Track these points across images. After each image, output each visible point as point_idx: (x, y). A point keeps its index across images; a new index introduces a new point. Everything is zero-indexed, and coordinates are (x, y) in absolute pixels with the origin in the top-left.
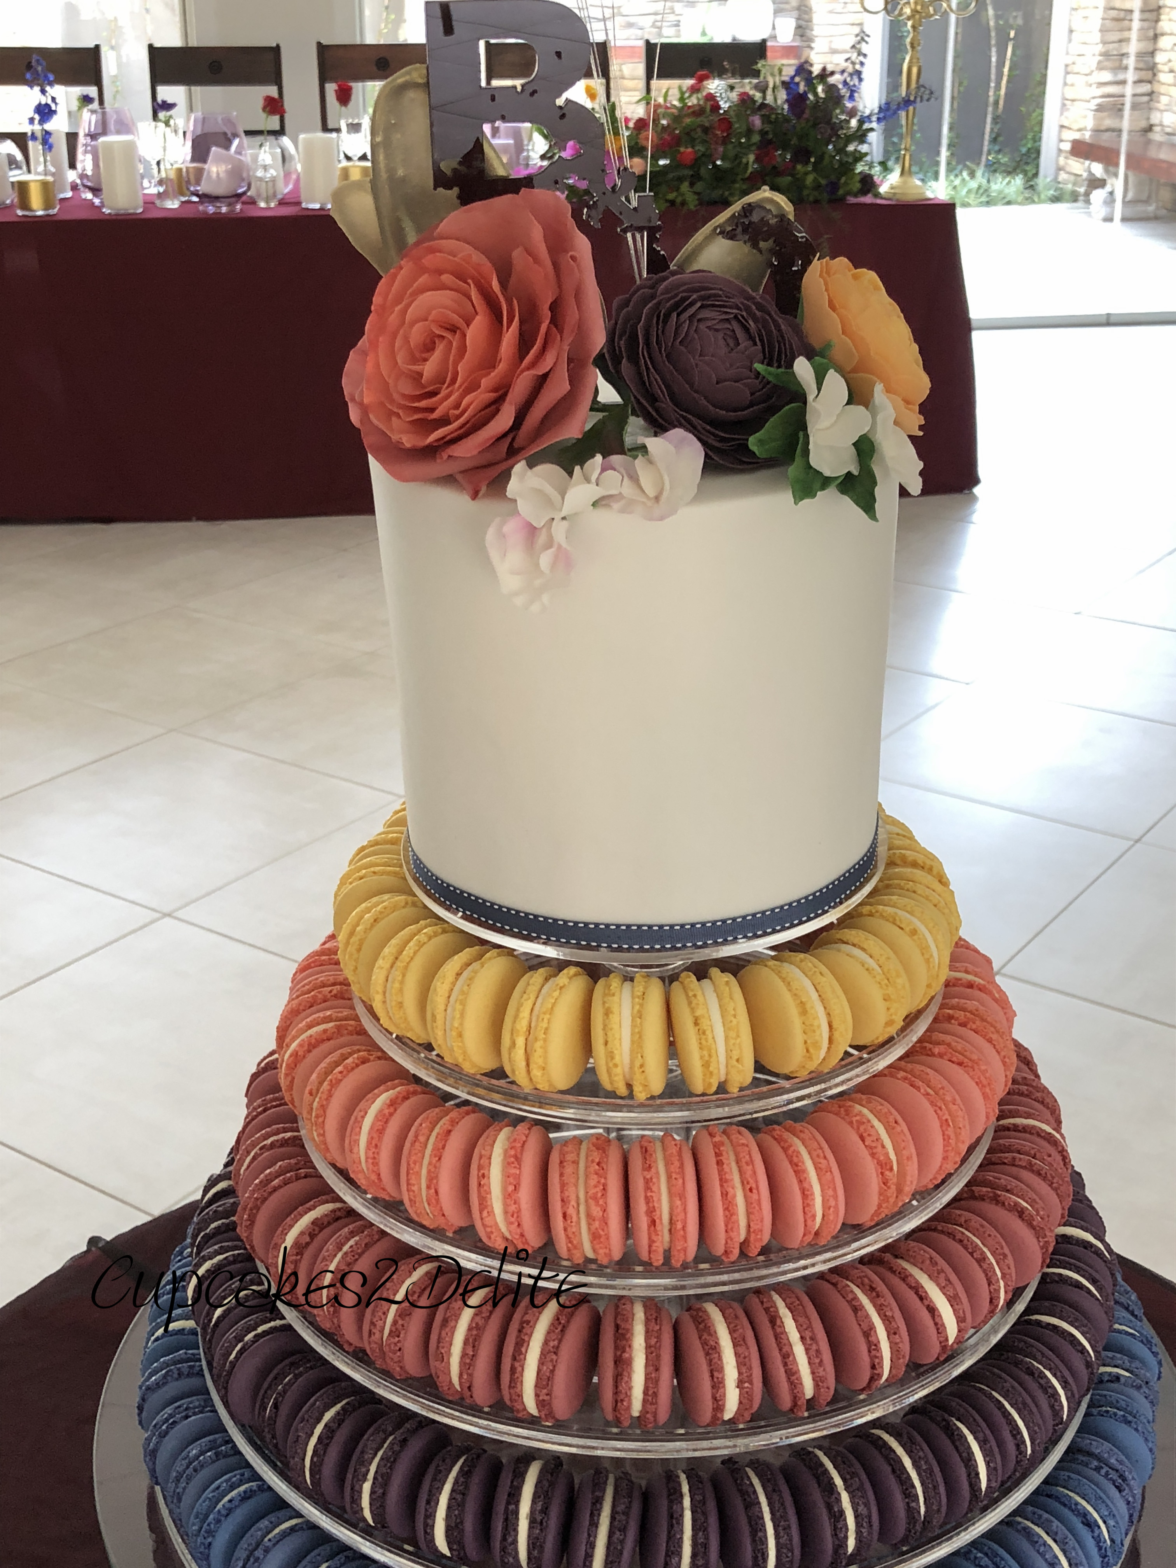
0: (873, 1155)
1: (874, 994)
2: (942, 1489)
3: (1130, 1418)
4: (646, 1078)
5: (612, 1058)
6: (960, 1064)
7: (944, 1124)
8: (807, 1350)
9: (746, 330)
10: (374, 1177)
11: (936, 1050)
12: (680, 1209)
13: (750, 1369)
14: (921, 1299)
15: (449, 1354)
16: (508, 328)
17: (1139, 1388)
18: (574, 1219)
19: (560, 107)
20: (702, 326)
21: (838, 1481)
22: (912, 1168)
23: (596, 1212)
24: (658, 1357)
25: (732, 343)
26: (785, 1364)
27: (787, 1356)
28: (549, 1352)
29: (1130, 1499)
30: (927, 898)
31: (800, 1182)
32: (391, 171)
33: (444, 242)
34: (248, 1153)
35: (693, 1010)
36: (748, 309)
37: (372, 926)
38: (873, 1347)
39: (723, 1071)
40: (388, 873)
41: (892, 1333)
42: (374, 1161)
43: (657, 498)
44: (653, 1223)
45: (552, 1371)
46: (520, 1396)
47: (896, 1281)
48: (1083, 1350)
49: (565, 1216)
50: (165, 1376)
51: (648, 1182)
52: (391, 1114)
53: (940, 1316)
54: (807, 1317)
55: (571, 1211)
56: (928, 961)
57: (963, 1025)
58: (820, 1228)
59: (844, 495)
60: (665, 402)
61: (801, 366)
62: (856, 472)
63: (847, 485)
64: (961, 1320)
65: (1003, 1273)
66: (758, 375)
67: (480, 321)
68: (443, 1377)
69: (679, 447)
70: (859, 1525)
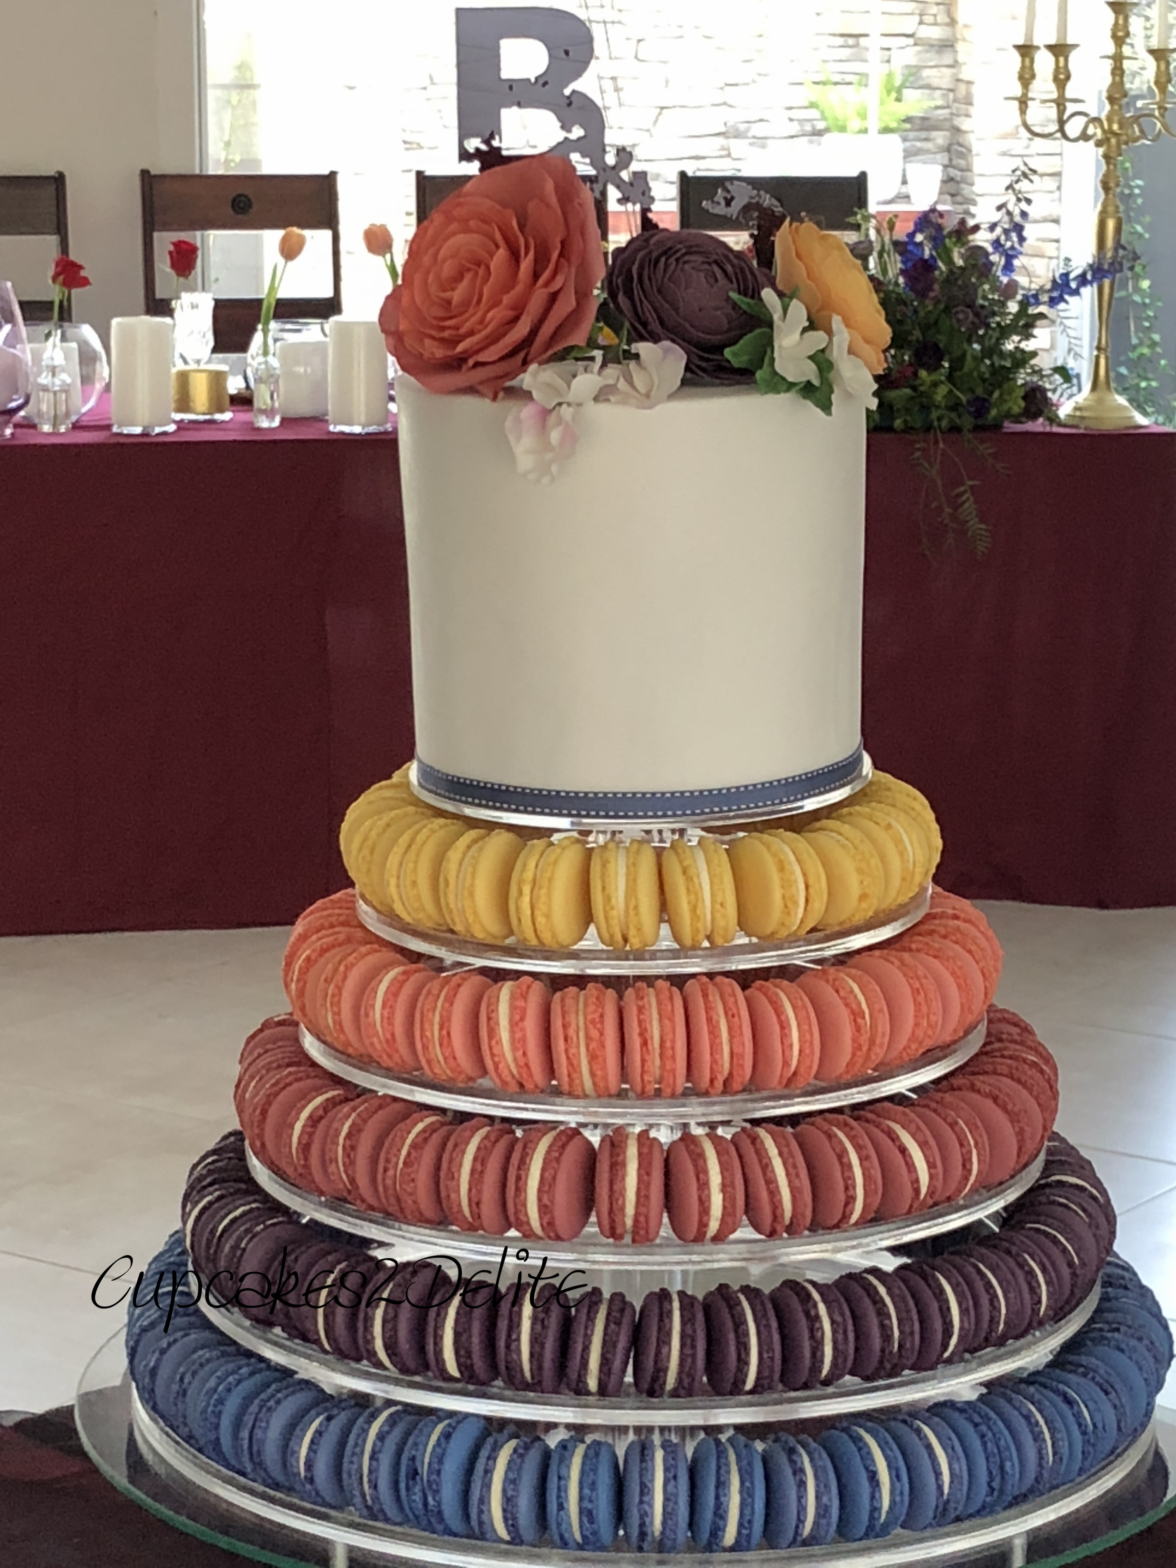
0: (847, 1005)
1: (847, 865)
2: (914, 1314)
4: (639, 922)
5: (608, 900)
6: (936, 957)
7: (915, 992)
8: (785, 1164)
9: (725, 271)
10: (389, 1036)
12: (669, 1030)
13: (732, 1176)
15: (459, 1176)
16: (526, 254)
18: (575, 1041)
19: (568, 97)
20: (686, 266)
21: (816, 1295)
23: (595, 1034)
25: (712, 281)
26: (764, 1174)
27: (766, 1167)
31: (779, 1016)
36: (726, 257)
41: (863, 1160)
43: (648, 396)
44: (645, 1043)
45: (554, 1178)
46: (524, 1206)
49: (566, 1040)
51: (640, 1010)
55: (571, 1034)
58: (797, 1067)
59: (804, 397)
60: (655, 326)
61: (768, 295)
62: (816, 382)
63: (807, 390)
64: (931, 1165)
65: (976, 1144)
66: (735, 306)
67: (502, 253)
68: (453, 1196)
69: (666, 351)
70: (834, 1332)
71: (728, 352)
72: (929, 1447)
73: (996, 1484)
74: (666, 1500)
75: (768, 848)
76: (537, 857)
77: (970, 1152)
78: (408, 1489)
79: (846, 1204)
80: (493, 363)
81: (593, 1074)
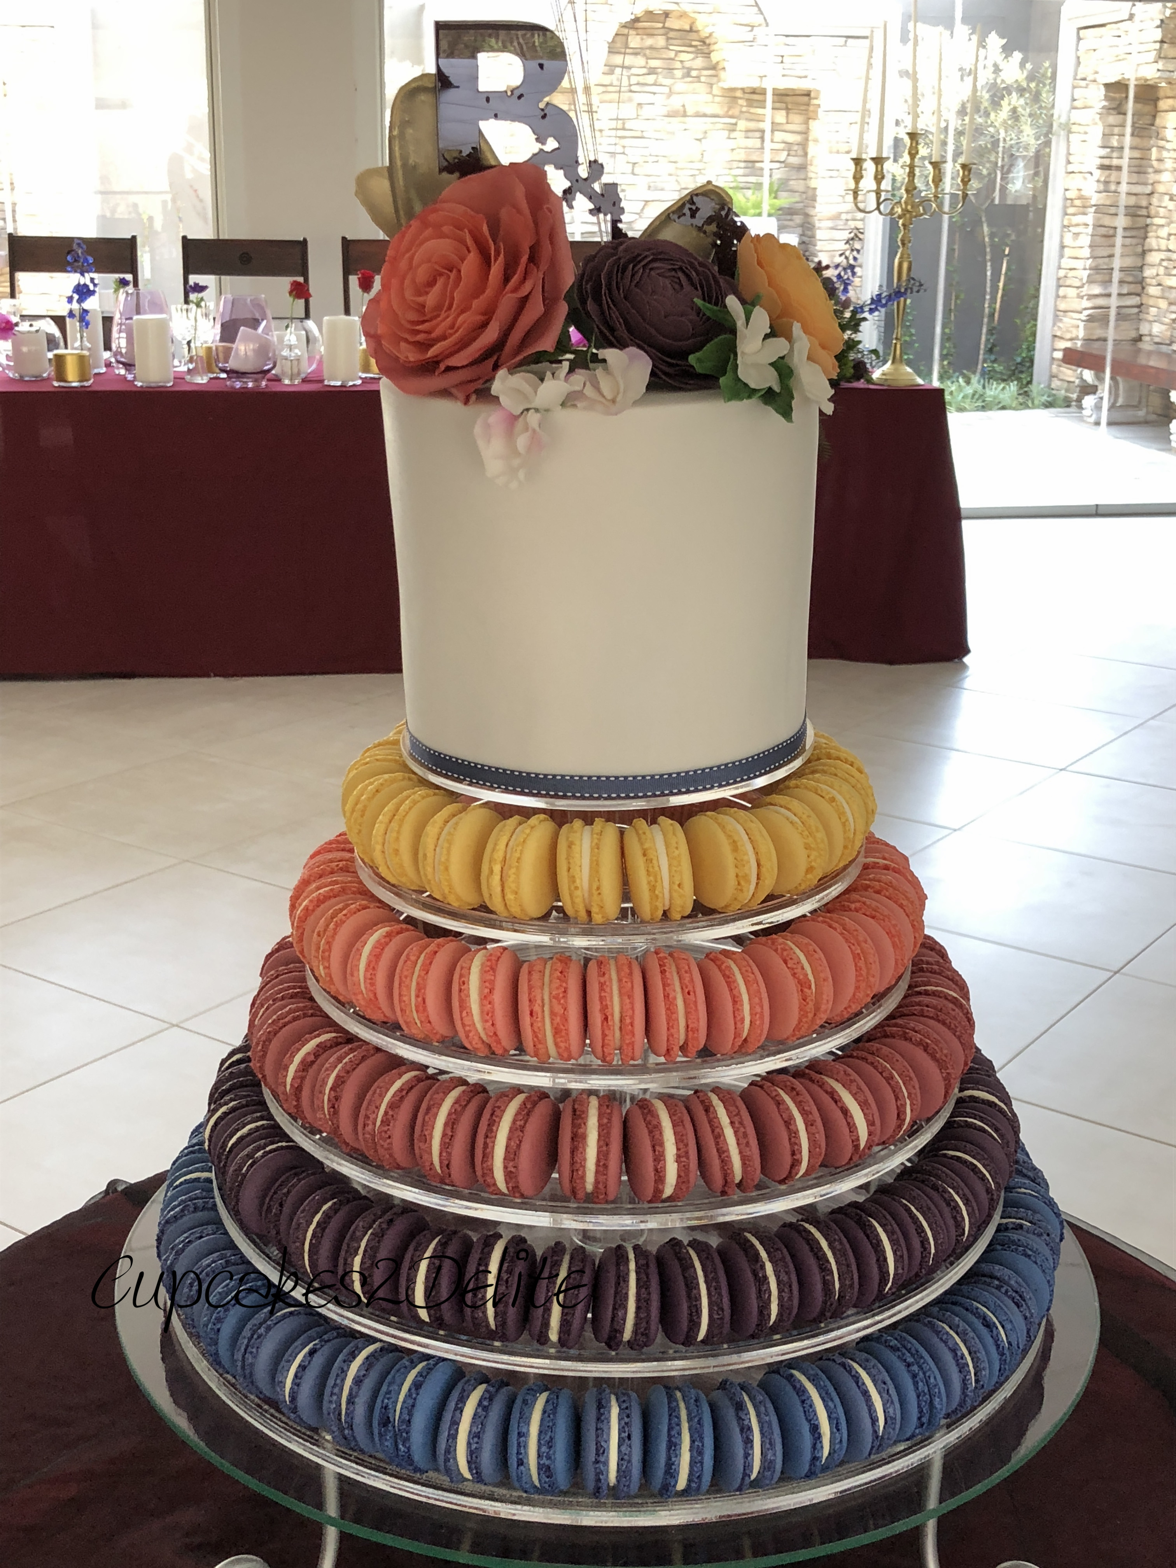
0: (794, 975)
1: (796, 841)
2: (854, 1267)
3: (1030, 1253)
4: (602, 900)
5: (574, 882)
6: (873, 917)
7: (856, 957)
8: (736, 1133)
9: (689, 278)
10: (371, 996)
11: (853, 906)
12: (628, 1006)
13: (686, 1145)
14: (836, 1102)
15: (431, 1138)
16: (495, 260)
17: (1040, 1235)
18: (540, 1015)
19: (542, 110)
20: (653, 273)
21: (763, 1254)
22: (828, 990)
23: (559, 1009)
24: (608, 1133)
25: (677, 286)
26: (717, 1144)
27: (718, 1136)
28: (517, 1130)
29: (1028, 1314)
30: (846, 780)
31: (731, 990)
32: (405, 158)
33: (446, 205)
34: (262, 1006)
35: (642, 844)
36: (691, 264)
37: (374, 795)
38: (793, 1134)
39: (667, 903)
40: (390, 760)
41: (809, 1124)
42: (371, 980)
43: (614, 401)
44: (606, 1019)
45: (519, 1146)
46: (491, 1170)
47: (815, 1088)
48: (983, 1178)
49: (531, 1014)
50: (182, 1210)
51: (602, 986)
52: (387, 944)
53: (851, 1117)
54: (737, 1107)
55: (537, 1008)
56: (844, 824)
57: (878, 892)
58: (748, 1034)
59: (766, 403)
60: (622, 331)
61: (732, 301)
62: (777, 388)
63: (769, 396)
64: (870, 1123)
65: (909, 1094)
66: (699, 311)
67: (472, 259)
68: (425, 1156)
69: (632, 358)
70: (780, 1291)
71: (692, 359)
72: (866, 1393)
73: (924, 1420)
74: (621, 1459)
75: (723, 828)
76: (508, 834)
77: (904, 1105)
78: (381, 1435)
79: (792, 1166)
80: (463, 367)
81: (556, 1045)
